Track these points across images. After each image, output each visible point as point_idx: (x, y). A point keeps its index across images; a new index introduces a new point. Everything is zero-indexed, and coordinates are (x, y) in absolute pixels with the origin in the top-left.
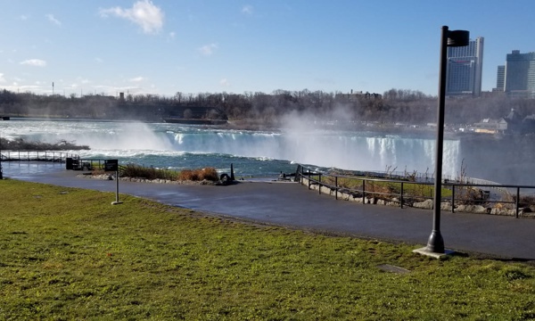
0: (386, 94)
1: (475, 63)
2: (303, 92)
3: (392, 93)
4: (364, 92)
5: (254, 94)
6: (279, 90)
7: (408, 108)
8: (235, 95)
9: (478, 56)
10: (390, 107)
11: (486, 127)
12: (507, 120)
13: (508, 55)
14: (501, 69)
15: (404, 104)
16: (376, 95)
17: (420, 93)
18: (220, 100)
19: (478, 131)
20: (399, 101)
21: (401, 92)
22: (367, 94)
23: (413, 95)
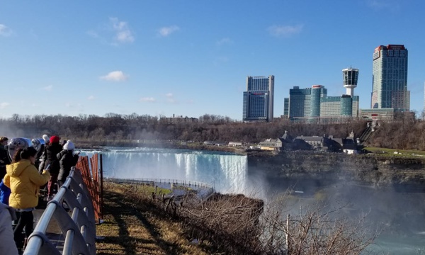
0: (201, 118)
1: (268, 95)
2: (132, 116)
3: (206, 117)
4: (184, 117)
5: (88, 117)
6: (111, 114)
7: (217, 130)
8: (70, 118)
9: (270, 90)
10: (203, 129)
11: (268, 145)
12: (282, 140)
13: (291, 90)
14: (286, 100)
15: (214, 127)
16: (193, 119)
17: (227, 118)
18: (56, 120)
19: (262, 148)
20: (210, 124)
21: (213, 117)
22: (186, 118)
23: (222, 120)
